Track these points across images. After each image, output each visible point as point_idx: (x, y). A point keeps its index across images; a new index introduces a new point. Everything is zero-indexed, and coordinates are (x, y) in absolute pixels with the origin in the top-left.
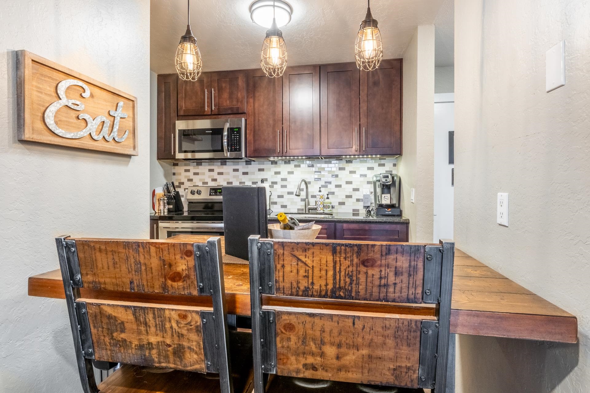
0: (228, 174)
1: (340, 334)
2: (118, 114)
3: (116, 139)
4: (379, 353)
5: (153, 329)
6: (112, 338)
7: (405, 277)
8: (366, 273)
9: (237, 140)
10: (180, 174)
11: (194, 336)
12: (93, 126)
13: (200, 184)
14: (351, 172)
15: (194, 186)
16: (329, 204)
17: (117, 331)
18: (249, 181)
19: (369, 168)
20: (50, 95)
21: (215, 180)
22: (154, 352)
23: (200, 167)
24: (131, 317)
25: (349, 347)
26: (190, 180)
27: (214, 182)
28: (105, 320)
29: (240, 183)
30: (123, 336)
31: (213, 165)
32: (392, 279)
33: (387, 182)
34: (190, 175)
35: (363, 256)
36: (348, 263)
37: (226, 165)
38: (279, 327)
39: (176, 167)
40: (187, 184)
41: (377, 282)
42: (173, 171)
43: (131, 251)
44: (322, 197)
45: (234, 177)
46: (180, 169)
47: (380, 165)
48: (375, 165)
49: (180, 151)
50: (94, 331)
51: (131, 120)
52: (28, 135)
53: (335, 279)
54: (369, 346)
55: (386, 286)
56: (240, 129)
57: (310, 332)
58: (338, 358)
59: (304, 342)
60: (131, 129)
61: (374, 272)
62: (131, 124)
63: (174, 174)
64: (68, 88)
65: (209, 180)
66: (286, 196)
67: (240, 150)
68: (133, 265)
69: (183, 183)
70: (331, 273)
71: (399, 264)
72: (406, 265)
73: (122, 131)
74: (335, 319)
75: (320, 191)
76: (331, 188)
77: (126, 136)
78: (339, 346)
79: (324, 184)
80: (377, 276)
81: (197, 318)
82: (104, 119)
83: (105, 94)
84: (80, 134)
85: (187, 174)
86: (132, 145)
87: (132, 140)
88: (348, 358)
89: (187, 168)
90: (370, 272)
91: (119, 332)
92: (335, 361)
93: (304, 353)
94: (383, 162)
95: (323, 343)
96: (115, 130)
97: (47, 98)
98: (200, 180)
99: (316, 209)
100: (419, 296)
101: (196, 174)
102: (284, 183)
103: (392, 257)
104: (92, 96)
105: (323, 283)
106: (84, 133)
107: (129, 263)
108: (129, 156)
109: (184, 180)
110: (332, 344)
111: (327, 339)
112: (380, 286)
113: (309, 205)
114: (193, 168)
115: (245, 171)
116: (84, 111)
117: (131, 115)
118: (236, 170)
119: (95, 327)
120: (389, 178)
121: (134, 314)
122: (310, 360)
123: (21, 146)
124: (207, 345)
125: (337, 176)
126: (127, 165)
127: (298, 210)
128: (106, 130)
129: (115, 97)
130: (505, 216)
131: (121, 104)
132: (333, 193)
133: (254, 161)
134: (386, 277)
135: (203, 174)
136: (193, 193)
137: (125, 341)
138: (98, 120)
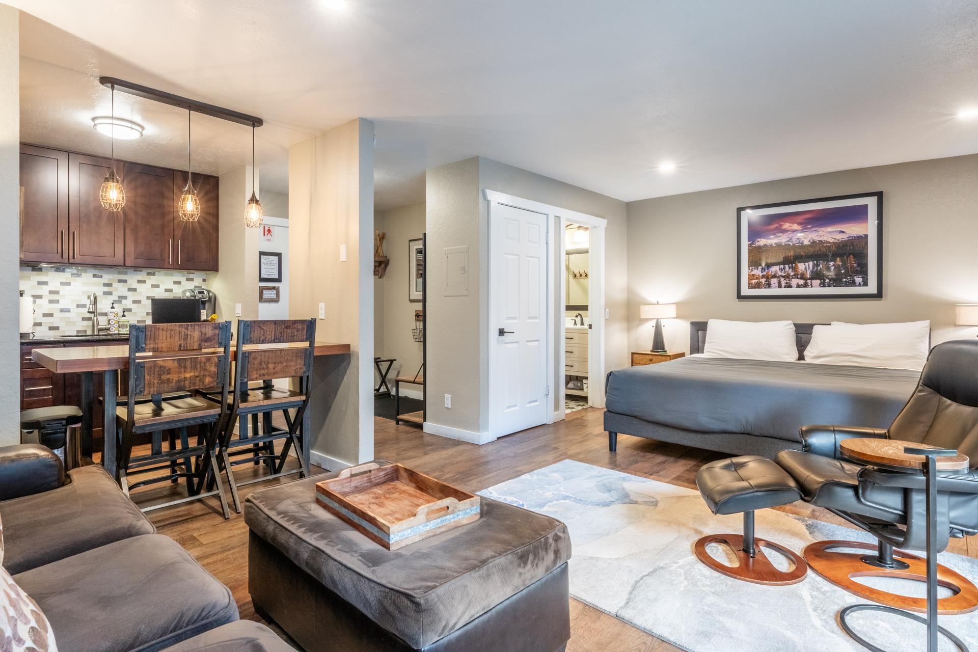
1: (275, 358)
4: (290, 364)
7: (300, 332)
8: (287, 332)
11: (212, 369)
14: (153, 286)
16: (127, 323)
17: (164, 374)
19: (175, 283)
25: (278, 363)
30: (168, 376)
32: (296, 333)
33: (204, 298)
35: (286, 325)
36: (280, 328)
38: (250, 359)
41: (290, 335)
43: (183, 328)
44: (116, 315)
47: (188, 280)
48: (182, 279)
50: (147, 377)
53: (275, 335)
54: (286, 361)
55: (294, 336)
57: (263, 359)
58: (274, 369)
59: (260, 364)
61: (289, 331)
66: (58, 315)
68: (183, 336)
70: (273, 332)
71: (298, 327)
72: (301, 327)
74: (274, 352)
75: (113, 308)
76: (127, 303)
78: (275, 363)
79: (117, 299)
80: (290, 333)
81: (217, 358)
88: (278, 368)
90: (288, 331)
91: (166, 375)
92: (273, 370)
93: (260, 369)
94: (191, 276)
95: (268, 363)
99: (108, 329)
100: (305, 339)
102: (54, 297)
103: (296, 324)
105: (270, 337)
107: (181, 335)
110: (272, 363)
111: (270, 361)
112: (291, 336)
113: (98, 324)
119: (148, 375)
120: (205, 293)
121: (179, 363)
122: (263, 372)
124: (219, 372)
125: (135, 290)
127: (78, 331)
130: (323, 315)
132: (130, 310)
134: (294, 333)
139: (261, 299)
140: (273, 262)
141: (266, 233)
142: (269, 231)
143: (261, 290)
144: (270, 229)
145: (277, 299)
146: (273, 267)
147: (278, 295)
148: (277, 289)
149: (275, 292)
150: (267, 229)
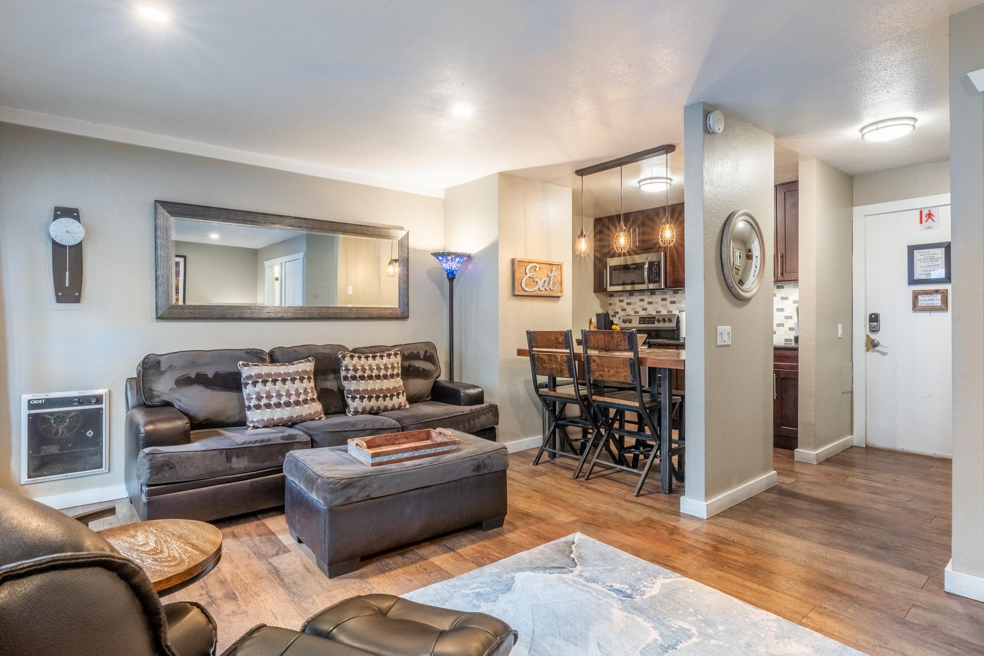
0: (657, 303)
2: (552, 275)
3: (551, 289)
4: (619, 370)
5: (554, 362)
6: (542, 366)
7: (623, 342)
9: (657, 272)
10: (615, 304)
11: (565, 364)
12: (540, 283)
13: (632, 313)
15: (627, 315)
18: (677, 310)
20: (523, 274)
21: (645, 309)
22: (554, 371)
23: (632, 297)
24: (547, 358)
25: (611, 368)
26: (624, 310)
27: (644, 312)
28: (540, 360)
29: (668, 312)
30: (545, 365)
31: (644, 295)
32: (620, 343)
34: (624, 305)
36: (607, 337)
37: (633, 295)
38: (591, 361)
39: (612, 298)
40: (621, 313)
42: (610, 302)
45: (662, 306)
46: (615, 300)
49: (611, 285)
51: (560, 276)
52: (516, 293)
54: (616, 367)
56: (659, 262)
57: (600, 363)
59: (598, 366)
60: (560, 281)
62: (560, 278)
63: (610, 304)
64: (530, 268)
65: (640, 310)
67: (659, 281)
69: (617, 313)
70: (603, 341)
73: (554, 284)
77: (556, 286)
81: (566, 357)
82: (546, 279)
83: (545, 266)
84: (535, 289)
85: (621, 304)
86: (560, 291)
87: (560, 288)
88: (611, 372)
89: (621, 298)
92: (608, 373)
93: (599, 371)
96: (551, 283)
97: (523, 275)
98: (632, 310)
100: (627, 349)
101: (629, 304)
104: (540, 269)
105: (602, 344)
106: (536, 288)
108: (559, 297)
109: (619, 310)
110: (606, 367)
112: (616, 345)
114: (647, 298)
115: (673, 299)
116: (537, 277)
117: (560, 273)
118: (664, 300)
122: (601, 373)
123: (514, 297)
124: (569, 367)
126: (558, 302)
128: (546, 284)
129: (551, 266)
131: (554, 269)
133: (681, 290)
135: (635, 303)
136: (624, 321)
137: (546, 367)
138: (543, 280)
139: (915, 307)
140: (936, 256)
141: (924, 219)
142: (930, 215)
143: (916, 296)
144: (931, 212)
145: (943, 307)
146: (938, 263)
147: (945, 301)
148: (944, 294)
149: (939, 296)
150: (925, 212)
